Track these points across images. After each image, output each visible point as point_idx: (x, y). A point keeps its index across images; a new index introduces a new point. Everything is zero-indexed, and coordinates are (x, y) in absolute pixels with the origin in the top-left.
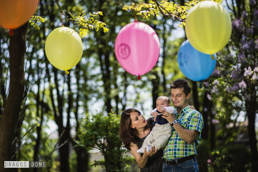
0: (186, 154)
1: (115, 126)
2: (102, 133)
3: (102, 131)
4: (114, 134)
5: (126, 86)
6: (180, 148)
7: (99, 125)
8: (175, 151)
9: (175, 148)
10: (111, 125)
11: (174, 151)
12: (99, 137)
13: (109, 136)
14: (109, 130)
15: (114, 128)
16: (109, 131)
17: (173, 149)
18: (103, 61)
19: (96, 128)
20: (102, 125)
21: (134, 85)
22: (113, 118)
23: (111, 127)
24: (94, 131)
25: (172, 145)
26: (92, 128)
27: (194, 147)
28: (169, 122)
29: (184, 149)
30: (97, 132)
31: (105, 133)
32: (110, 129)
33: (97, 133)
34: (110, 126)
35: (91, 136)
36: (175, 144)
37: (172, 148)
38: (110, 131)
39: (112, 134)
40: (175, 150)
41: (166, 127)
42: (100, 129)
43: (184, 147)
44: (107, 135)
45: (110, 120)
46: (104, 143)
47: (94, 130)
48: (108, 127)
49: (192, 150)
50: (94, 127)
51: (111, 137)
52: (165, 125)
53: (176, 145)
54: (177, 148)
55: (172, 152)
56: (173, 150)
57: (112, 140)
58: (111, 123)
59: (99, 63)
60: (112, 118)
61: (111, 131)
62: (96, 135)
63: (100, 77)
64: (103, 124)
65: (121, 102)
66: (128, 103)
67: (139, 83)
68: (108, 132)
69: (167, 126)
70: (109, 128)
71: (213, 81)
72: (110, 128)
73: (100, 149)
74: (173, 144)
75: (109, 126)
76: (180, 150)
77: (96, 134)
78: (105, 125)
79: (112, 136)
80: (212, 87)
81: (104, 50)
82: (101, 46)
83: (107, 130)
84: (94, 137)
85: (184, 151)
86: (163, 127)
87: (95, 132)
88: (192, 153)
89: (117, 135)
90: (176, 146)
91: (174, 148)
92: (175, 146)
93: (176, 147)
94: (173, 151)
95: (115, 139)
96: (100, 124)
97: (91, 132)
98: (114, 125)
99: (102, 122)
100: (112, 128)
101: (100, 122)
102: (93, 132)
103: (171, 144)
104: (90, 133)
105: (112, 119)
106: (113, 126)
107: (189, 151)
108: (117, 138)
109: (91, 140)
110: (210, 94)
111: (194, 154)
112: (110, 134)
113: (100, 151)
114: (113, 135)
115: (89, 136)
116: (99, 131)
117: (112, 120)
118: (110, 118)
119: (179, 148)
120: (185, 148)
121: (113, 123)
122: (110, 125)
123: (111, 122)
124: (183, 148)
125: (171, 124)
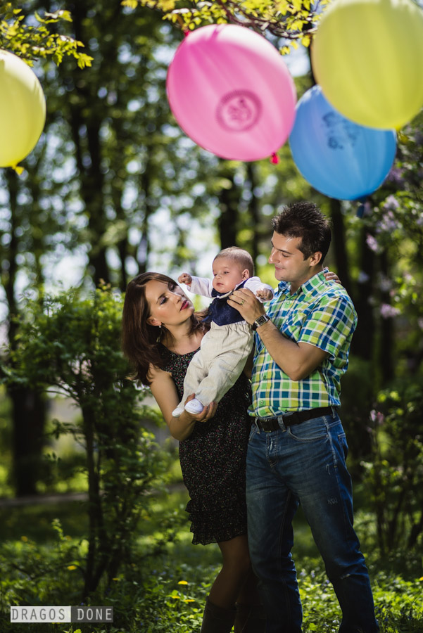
0: (306, 404)
1: (110, 327)
2: (75, 346)
3: (76, 341)
4: (108, 348)
5: (149, 210)
6: (290, 390)
7: (67, 324)
8: (276, 399)
9: (277, 390)
10: (101, 323)
11: (272, 399)
12: (67, 355)
13: (95, 352)
14: (95, 336)
15: (109, 332)
16: (94, 340)
17: (270, 392)
18: (84, 142)
19: (57, 331)
20: (75, 323)
21: (170, 207)
22: (105, 305)
23: (99, 329)
24: (52, 341)
25: (269, 381)
26: (47, 332)
27: (326, 387)
28: (244, 320)
29: (299, 393)
30: (62, 342)
31: (84, 347)
32: (98, 334)
33: (61, 346)
34: (96, 327)
35: (45, 352)
36: (276, 379)
37: (268, 390)
38: (97, 340)
39: (102, 348)
40: (276, 394)
41: (234, 333)
42: (71, 335)
43: (300, 388)
44: (90, 351)
45: (97, 308)
46: (80, 372)
47: (51, 337)
48: (90, 327)
49: (322, 394)
50: (53, 328)
51: (101, 356)
52: (233, 326)
53: (277, 381)
54: (281, 390)
55: (267, 399)
56: (272, 395)
57: (103, 364)
58: (99, 317)
59: (71, 147)
60: (101, 303)
61: (100, 341)
62: (59, 351)
63: (76, 186)
64: (79, 319)
65: (135, 256)
66: (153, 258)
67: (186, 201)
68: (92, 343)
69: (238, 331)
70: (93, 331)
71: (384, 200)
72: (97, 331)
73: (71, 389)
74: (271, 379)
75: (94, 325)
76: (290, 394)
77: (57, 347)
78: (82, 323)
79: (104, 353)
80: (380, 217)
81: (87, 113)
82: (75, 99)
83: (88, 338)
84: (54, 356)
85: (299, 397)
86: (226, 333)
87: (57, 343)
88: (323, 403)
89: (116, 349)
90: (277, 386)
91: (273, 390)
92: (275, 383)
93: (279, 387)
94: (270, 397)
95: (112, 360)
96: (70, 319)
97: (44, 342)
98: (110, 322)
99: (76, 315)
100: (101, 332)
101: (69, 315)
102: (50, 344)
103: (267, 380)
104: (43, 345)
105: (101, 306)
106: (105, 327)
107: (313, 398)
108: (118, 359)
109: (45, 364)
110: (374, 234)
111: (327, 405)
112: (97, 347)
113: (68, 394)
114: (107, 352)
115: (41, 355)
116: (66, 341)
117: (103, 310)
118: (96, 304)
119: (286, 390)
120: (302, 391)
121: (106, 318)
122: (96, 322)
123: (100, 313)
124: (297, 391)
125: (252, 323)
